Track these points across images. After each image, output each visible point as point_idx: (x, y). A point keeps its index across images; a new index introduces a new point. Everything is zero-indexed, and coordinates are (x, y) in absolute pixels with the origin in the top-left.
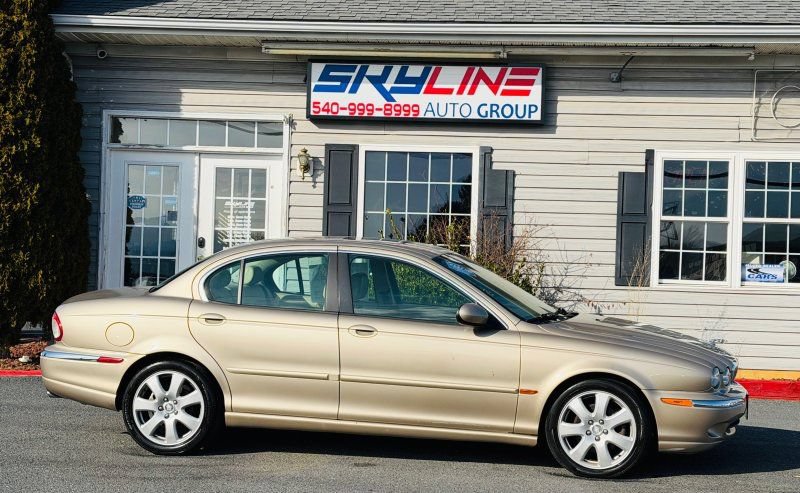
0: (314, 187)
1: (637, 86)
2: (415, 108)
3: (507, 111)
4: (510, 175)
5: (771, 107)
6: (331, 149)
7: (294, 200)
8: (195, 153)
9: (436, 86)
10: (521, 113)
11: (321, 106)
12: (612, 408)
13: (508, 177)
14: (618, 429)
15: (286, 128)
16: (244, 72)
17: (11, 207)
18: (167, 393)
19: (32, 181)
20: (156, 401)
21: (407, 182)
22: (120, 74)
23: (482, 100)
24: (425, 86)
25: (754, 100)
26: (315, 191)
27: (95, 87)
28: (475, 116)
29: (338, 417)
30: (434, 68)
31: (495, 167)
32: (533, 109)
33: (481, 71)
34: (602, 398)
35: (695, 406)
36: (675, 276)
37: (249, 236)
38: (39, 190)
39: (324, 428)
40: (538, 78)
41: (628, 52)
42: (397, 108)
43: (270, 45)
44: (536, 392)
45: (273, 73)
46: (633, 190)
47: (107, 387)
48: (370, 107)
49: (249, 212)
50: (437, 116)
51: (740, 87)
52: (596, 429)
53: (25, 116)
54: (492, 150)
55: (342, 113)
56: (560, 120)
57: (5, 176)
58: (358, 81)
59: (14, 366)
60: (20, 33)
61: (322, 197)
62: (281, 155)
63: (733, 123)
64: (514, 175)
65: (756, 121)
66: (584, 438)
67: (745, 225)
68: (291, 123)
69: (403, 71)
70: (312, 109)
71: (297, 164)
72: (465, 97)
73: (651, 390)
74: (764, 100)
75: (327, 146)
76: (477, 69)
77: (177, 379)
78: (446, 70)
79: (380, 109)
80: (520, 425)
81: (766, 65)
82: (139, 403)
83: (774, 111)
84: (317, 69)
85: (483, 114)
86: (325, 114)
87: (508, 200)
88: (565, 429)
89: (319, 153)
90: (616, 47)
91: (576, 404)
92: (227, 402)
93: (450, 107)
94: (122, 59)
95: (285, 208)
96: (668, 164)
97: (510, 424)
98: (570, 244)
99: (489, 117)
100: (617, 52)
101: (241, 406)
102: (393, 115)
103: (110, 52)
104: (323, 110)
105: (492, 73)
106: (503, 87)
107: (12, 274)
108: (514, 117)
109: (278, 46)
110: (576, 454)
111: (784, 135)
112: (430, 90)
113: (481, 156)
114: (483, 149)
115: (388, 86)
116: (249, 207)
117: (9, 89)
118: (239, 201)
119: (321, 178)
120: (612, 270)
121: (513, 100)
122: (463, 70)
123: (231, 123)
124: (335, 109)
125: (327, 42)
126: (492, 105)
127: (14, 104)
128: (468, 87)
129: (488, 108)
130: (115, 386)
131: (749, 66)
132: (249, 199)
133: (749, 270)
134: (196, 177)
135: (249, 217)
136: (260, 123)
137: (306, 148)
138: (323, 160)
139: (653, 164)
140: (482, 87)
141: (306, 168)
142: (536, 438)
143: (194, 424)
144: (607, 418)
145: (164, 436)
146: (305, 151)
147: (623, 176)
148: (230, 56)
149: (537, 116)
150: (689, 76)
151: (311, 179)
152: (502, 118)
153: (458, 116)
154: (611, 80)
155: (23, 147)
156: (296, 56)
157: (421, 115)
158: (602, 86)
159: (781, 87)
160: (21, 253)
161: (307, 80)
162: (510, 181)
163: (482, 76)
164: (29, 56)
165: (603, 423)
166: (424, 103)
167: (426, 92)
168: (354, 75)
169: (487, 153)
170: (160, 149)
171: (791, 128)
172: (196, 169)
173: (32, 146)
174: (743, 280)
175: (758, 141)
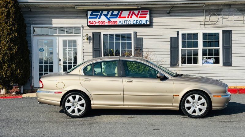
0: (90, 44)
1: (174, 14)
2: (116, 22)
3: (141, 22)
4: (142, 39)
5: (209, 19)
6: (94, 34)
7: (85, 48)
8: (57, 36)
9: (121, 16)
10: (144, 23)
11: (91, 22)
12: (200, 99)
13: (141, 39)
14: (201, 104)
15: (81, 29)
16: (69, 14)
17: (10, 52)
18: (75, 101)
19: (15, 45)
20: (72, 103)
21: (115, 42)
22: (35, 15)
23: (134, 19)
24: (118, 16)
25: (204, 17)
26: (90, 45)
27: (28, 19)
28: (132, 24)
29: (123, 105)
30: (121, 11)
31: (138, 37)
32: (147, 21)
33: (133, 12)
34: (197, 96)
35: (222, 97)
36: (185, 63)
37: (72, 58)
38: (17, 47)
39: (119, 108)
40: (148, 13)
41: (172, 6)
42: (111, 22)
43: (77, 7)
44: (179, 96)
45: (77, 14)
46: (174, 42)
47: (57, 100)
48: (104, 22)
49: (72, 51)
50: (122, 24)
51: (200, 14)
52: (195, 105)
53: (12, 27)
54: (137, 32)
55: (97, 24)
56: (154, 24)
57: (8, 44)
58: (101, 16)
59: (12, 95)
60: (10, 5)
61: (92, 46)
62: (81, 36)
63: (199, 23)
64: (143, 39)
65: (205, 22)
66: (192, 107)
67: (203, 49)
68: (83, 27)
69: (113, 12)
70: (89, 23)
71: (85, 38)
72: (129, 19)
73: (210, 93)
74: (207, 17)
75: (93, 33)
76: (132, 11)
77: (77, 97)
78: (124, 12)
79: (107, 23)
80: (174, 105)
81: (207, 8)
82: (67, 104)
83: (209, 20)
84: (89, 13)
85: (134, 23)
86: (92, 24)
87: (142, 45)
88: (187, 105)
89: (91, 35)
90: (169, 4)
91: (189, 98)
92: (92, 102)
93: (125, 22)
94: (36, 11)
95: (82, 50)
96: (182, 34)
97: (171, 105)
98: (158, 56)
99: (136, 24)
100: (169, 6)
101: (96, 103)
102: (110, 24)
103: (33, 10)
104: (92, 23)
105: (136, 12)
106: (139, 16)
107: (11, 70)
108: (142, 24)
109: (79, 6)
110: (190, 112)
111: (212, 26)
112: (120, 17)
113: (134, 34)
114: (134, 32)
115: (109, 16)
116: (72, 50)
117: (8, 20)
118: (69, 48)
119: (92, 41)
120: (169, 63)
121: (142, 19)
122: (129, 11)
123: (66, 28)
124: (95, 23)
125: (93, 5)
126: (136, 21)
127: (9, 24)
128: (130, 16)
129: (135, 22)
130: (60, 100)
131: (202, 8)
132: (72, 48)
133: (204, 61)
134: (57, 43)
135: (72, 53)
136: (74, 27)
137: (88, 34)
138: (92, 37)
139: (179, 35)
140: (134, 16)
141: (88, 39)
142: (179, 108)
143: (83, 109)
144: (198, 102)
145: (74, 113)
146: (87, 35)
147: (171, 38)
148: (66, 10)
149: (148, 23)
150: (187, 11)
151: (89, 42)
152: (139, 24)
153: (128, 24)
154: (167, 13)
155: (12, 36)
156: (84, 9)
157: (118, 24)
158: (165, 15)
159: (211, 13)
160: (13, 65)
161: (87, 15)
162: (142, 40)
163: (133, 13)
164: (13, 11)
165: (197, 103)
166: (118, 21)
167: (119, 18)
168: (99, 14)
169: (135, 33)
170: (47, 35)
171: (214, 24)
172: (57, 40)
173: (15, 35)
174: (203, 63)
175: (206, 28)
